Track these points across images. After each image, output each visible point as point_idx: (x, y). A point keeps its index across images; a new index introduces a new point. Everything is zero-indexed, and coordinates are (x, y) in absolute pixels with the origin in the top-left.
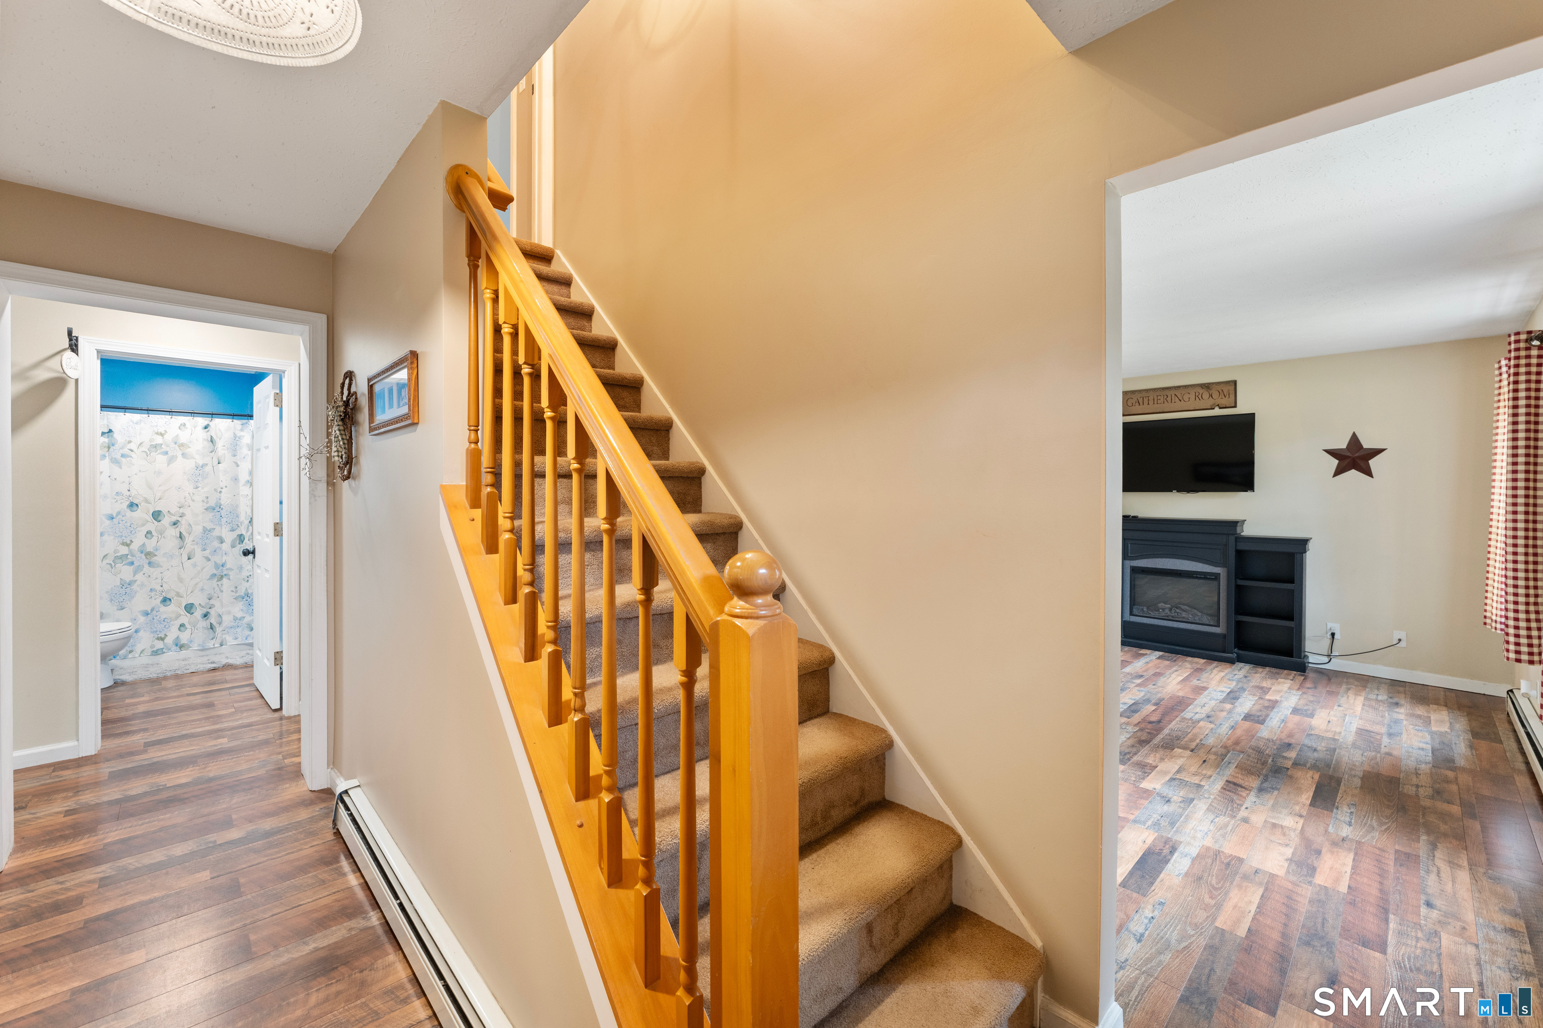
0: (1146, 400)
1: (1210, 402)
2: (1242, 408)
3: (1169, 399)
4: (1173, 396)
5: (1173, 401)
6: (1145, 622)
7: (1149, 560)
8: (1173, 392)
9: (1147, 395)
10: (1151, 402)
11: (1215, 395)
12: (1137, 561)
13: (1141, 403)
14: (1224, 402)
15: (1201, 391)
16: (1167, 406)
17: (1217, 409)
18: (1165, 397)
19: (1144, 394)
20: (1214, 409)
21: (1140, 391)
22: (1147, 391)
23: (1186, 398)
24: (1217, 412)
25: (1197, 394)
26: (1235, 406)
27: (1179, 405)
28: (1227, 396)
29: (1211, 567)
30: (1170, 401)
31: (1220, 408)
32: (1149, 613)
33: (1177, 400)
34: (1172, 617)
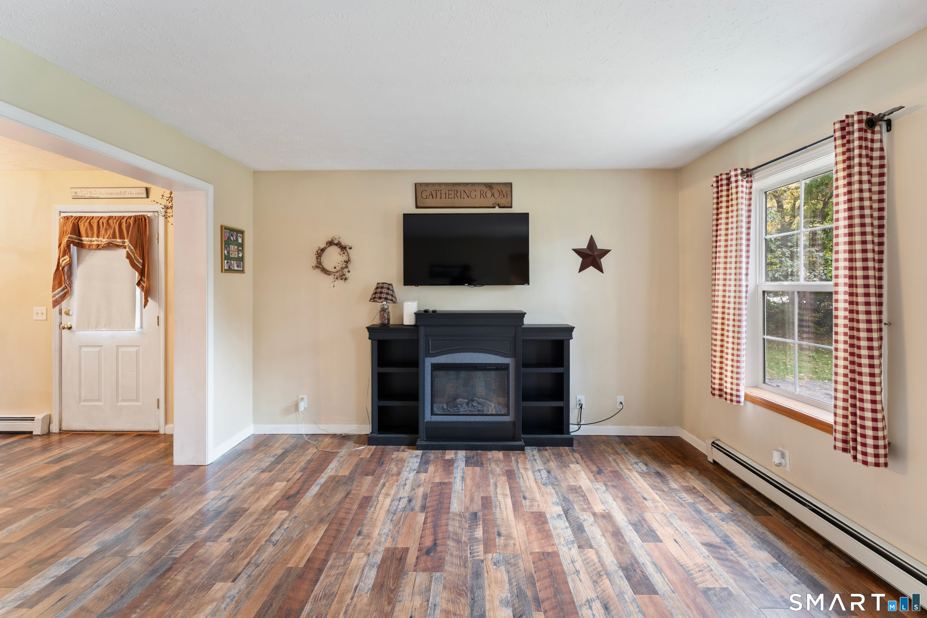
0: (439, 193)
1: (491, 201)
2: (517, 209)
3: (459, 194)
4: (462, 191)
5: (462, 197)
6: (445, 420)
7: (449, 355)
8: (462, 188)
9: (440, 188)
10: (443, 196)
11: (497, 195)
12: (437, 358)
13: (435, 197)
14: (503, 201)
15: (485, 189)
16: (457, 202)
17: (497, 208)
18: (456, 192)
19: (437, 187)
20: (495, 207)
21: (434, 184)
22: (440, 184)
23: (473, 194)
24: (497, 210)
25: (482, 192)
26: (511, 207)
27: (467, 201)
28: (506, 197)
29: (502, 358)
30: (459, 197)
31: (500, 207)
32: (449, 410)
33: (466, 196)
34: (470, 411)
